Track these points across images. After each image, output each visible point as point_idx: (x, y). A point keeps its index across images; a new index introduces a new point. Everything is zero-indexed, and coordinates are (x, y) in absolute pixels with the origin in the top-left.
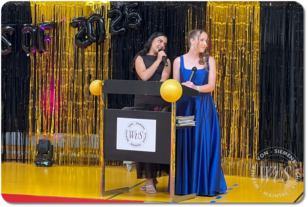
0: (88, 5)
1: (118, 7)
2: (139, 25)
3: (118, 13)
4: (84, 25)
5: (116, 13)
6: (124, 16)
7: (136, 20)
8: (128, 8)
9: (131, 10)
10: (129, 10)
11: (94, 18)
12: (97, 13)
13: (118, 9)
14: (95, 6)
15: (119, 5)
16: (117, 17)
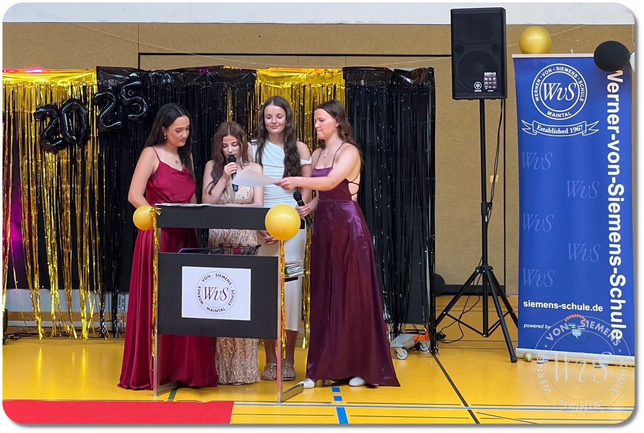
0: (62, 85)
1: (110, 88)
2: (145, 115)
3: (110, 98)
4: (55, 116)
5: (106, 97)
6: (119, 102)
7: (139, 108)
8: (126, 89)
9: (130, 93)
10: (127, 91)
11: (71, 105)
12: (76, 98)
13: (110, 91)
14: (72, 86)
15: (111, 85)
16: (107, 104)
